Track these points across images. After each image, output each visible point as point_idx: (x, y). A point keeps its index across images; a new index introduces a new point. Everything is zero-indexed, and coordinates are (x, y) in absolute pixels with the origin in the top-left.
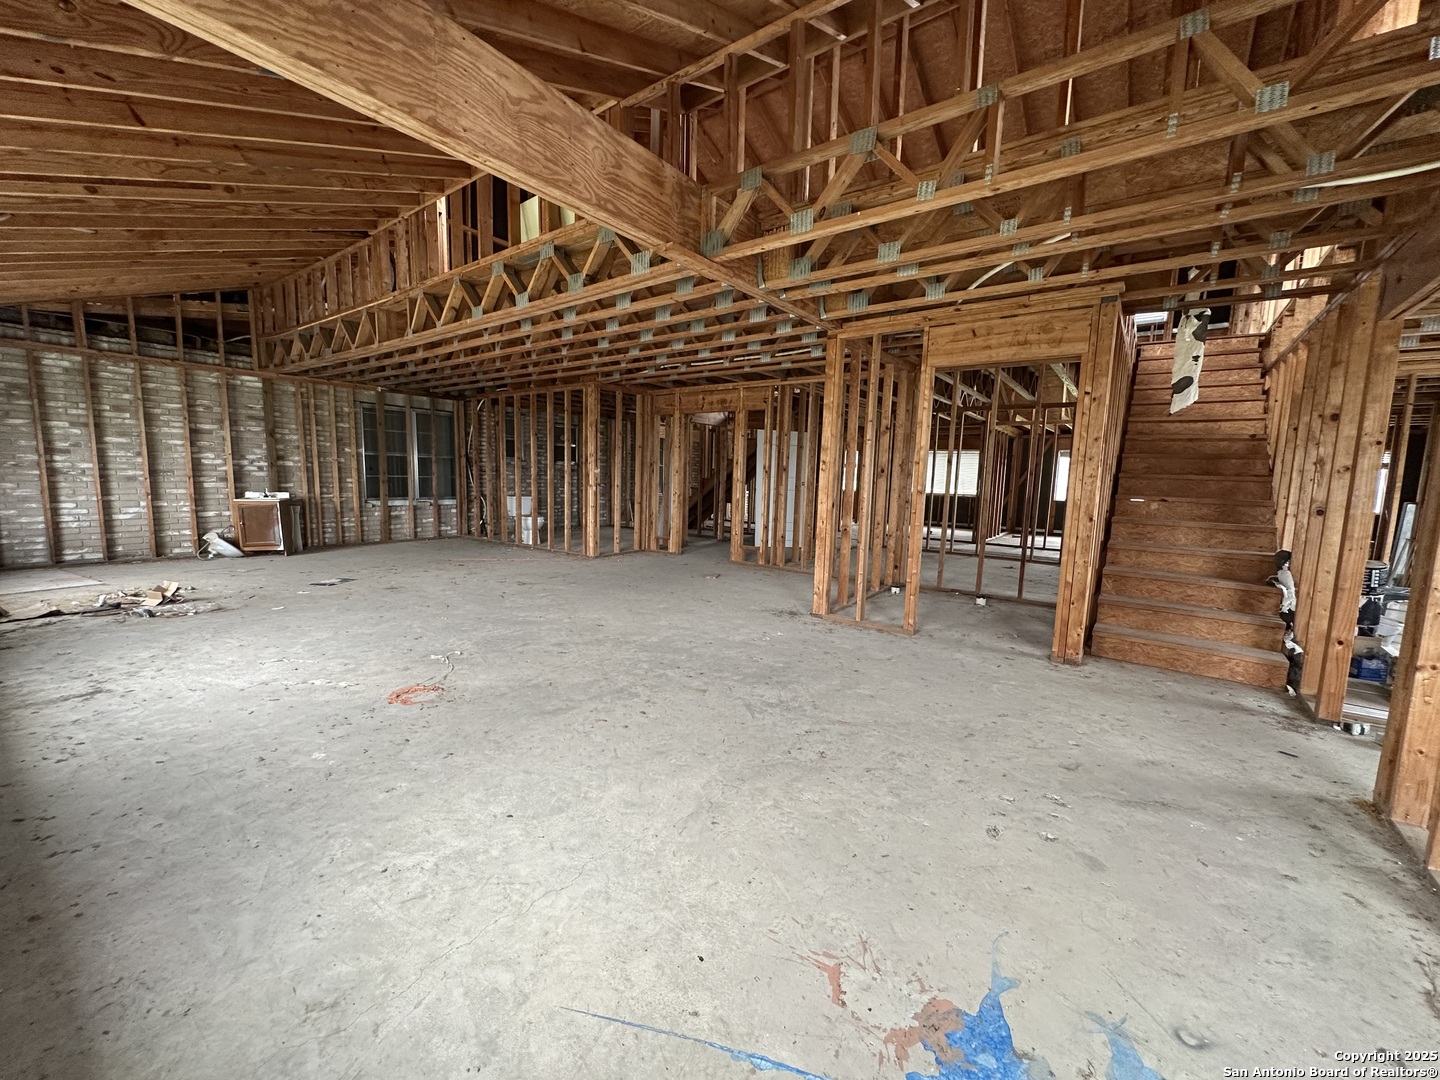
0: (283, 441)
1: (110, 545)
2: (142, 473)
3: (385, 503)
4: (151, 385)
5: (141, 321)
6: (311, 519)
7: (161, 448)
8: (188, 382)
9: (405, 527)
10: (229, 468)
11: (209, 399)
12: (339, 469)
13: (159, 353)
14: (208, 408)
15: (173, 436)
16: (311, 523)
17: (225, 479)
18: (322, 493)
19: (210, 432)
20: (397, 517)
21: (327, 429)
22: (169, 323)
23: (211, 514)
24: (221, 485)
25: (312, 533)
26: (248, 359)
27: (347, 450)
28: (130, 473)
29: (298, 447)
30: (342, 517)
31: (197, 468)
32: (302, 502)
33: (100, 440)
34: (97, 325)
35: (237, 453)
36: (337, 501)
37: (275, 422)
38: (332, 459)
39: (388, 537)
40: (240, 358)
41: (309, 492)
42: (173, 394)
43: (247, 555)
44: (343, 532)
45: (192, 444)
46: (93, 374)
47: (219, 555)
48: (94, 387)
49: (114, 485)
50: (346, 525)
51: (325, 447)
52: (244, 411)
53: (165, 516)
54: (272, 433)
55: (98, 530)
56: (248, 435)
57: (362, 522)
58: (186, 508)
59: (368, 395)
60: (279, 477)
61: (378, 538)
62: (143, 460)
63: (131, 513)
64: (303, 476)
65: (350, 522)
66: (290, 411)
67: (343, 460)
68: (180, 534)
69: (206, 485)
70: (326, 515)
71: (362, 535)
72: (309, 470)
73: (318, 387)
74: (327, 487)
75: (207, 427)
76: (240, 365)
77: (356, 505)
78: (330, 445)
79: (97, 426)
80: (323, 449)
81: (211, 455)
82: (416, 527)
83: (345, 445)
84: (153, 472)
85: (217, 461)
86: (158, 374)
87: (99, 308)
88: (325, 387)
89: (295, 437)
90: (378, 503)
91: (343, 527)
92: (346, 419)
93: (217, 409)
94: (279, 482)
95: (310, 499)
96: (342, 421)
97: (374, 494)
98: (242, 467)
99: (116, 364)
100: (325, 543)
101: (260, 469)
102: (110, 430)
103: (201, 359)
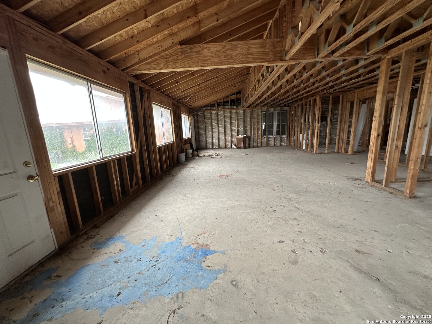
0: (246, 123)
1: (219, 145)
2: (223, 132)
3: (267, 137)
4: (225, 115)
5: (224, 102)
6: (251, 140)
7: (226, 127)
8: (231, 113)
9: (272, 143)
10: (236, 130)
11: (234, 116)
12: (257, 129)
13: (227, 108)
14: (234, 118)
15: (228, 124)
16: (251, 142)
17: (236, 132)
18: (253, 135)
19: (234, 123)
20: (270, 140)
21: (255, 119)
22: (228, 102)
23: (234, 140)
24: (235, 133)
25: (251, 144)
26: (240, 106)
27: (259, 124)
28: (222, 132)
29: (249, 124)
30: (257, 140)
31: (231, 130)
32: (249, 137)
33: (218, 126)
34: (219, 105)
35: (238, 127)
36: (256, 136)
37: (245, 119)
38: (256, 126)
39: (268, 145)
40: (239, 106)
41: (251, 134)
42: (229, 116)
43: (238, 148)
44: (257, 144)
45: (231, 125)
46: (218, 114)
47: (233, 148)
48: (218, 116)
49: (220, 134)
50: (258, 142)
51: (255, 124)
52: (239, 118)
53: (227, 140)
54: (244, 122)
55: (217, 143)
56: (240, 123)
57: (261, 141)
58: (230, 138)
59: (265, 109)
60: (245, 131)
61: (265, 145)
62: (224, 129)
63: (222, 139)
64: (249, 131)
65: (259, 142)
66: (248, 116)
67: (258, 126)
68: (229, 143)
69: (233, 134)
70: (254, 140)
71: (261, 145)
72: (251, 129)
73: (254, 109)
74: (255, 133)
75: (233, 122)
76: (239, 107)
77: (260, 137)
78: (256, 123)
79: (218, 123)
80: (254, 124)
81: (234, 128)
82: (274, 143)
83: (259, 123)
84: (225, 132)
85: (235, 129)
86: (226, 112)
87: (219, 101)
88: (255, 109)
89: (249, 122)
90: (265, 137)
91: (257, 143)
92: (259, 116)
93: (235, 118)
94: (245, 133)
95: (251, 136)
96: (258, 117)
97: (265, 134)
98: (239, 129)
99: (221, 112)
100: (253, 146)
101: (242, 130)
102: (220, 124)
103: (233, 108)
